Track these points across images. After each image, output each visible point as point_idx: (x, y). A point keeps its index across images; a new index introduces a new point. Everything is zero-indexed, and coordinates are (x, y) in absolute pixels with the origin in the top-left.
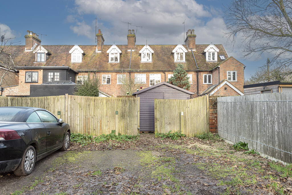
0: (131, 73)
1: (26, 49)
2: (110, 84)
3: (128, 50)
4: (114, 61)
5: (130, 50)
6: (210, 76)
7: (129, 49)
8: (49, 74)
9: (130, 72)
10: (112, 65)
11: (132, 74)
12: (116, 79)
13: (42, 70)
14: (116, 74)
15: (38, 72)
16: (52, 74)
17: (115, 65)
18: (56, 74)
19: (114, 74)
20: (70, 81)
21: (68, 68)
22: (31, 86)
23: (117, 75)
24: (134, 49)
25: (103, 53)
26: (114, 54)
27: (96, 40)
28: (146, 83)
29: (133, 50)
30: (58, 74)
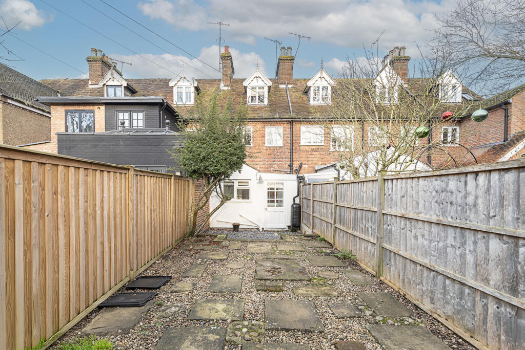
0: (294, 124)
1: (90, 83)
2: (252, 146)
3: (280, 86)
4: (256, 103)
5: (284, 86)
6: (455, 129)
7: (282, 83)
8: (121, 116)
9: (291, 122)
10: (254, 109)
11: (296, 126)
12: (264, 136)
13: (103, 108)
14: (264, 127)
15: (93, 112)
16: (126, 116)
17: (260, 108)
18: (135, 116)
19: (259, 125)
20: (167, 128)
21: (161, 101)
22: (60, 136)
23: (266, 128)
24: (290, 84)
25: (233, 90)
26: (257, 88)
27: (221, 64)
28: (323, 144)
29: (290, 86)
30: (141, 116)
